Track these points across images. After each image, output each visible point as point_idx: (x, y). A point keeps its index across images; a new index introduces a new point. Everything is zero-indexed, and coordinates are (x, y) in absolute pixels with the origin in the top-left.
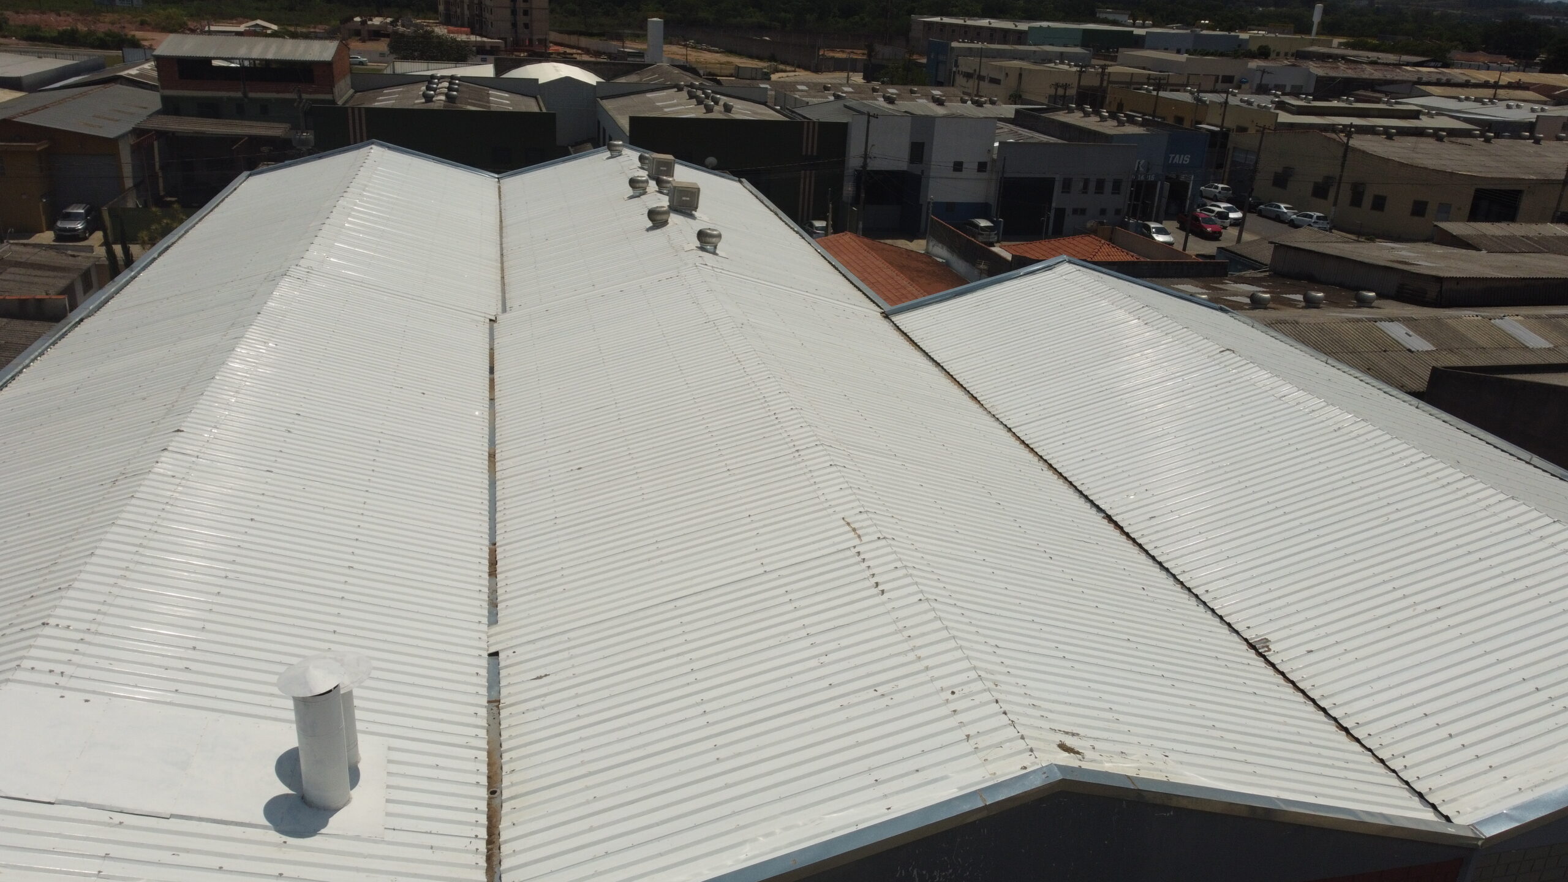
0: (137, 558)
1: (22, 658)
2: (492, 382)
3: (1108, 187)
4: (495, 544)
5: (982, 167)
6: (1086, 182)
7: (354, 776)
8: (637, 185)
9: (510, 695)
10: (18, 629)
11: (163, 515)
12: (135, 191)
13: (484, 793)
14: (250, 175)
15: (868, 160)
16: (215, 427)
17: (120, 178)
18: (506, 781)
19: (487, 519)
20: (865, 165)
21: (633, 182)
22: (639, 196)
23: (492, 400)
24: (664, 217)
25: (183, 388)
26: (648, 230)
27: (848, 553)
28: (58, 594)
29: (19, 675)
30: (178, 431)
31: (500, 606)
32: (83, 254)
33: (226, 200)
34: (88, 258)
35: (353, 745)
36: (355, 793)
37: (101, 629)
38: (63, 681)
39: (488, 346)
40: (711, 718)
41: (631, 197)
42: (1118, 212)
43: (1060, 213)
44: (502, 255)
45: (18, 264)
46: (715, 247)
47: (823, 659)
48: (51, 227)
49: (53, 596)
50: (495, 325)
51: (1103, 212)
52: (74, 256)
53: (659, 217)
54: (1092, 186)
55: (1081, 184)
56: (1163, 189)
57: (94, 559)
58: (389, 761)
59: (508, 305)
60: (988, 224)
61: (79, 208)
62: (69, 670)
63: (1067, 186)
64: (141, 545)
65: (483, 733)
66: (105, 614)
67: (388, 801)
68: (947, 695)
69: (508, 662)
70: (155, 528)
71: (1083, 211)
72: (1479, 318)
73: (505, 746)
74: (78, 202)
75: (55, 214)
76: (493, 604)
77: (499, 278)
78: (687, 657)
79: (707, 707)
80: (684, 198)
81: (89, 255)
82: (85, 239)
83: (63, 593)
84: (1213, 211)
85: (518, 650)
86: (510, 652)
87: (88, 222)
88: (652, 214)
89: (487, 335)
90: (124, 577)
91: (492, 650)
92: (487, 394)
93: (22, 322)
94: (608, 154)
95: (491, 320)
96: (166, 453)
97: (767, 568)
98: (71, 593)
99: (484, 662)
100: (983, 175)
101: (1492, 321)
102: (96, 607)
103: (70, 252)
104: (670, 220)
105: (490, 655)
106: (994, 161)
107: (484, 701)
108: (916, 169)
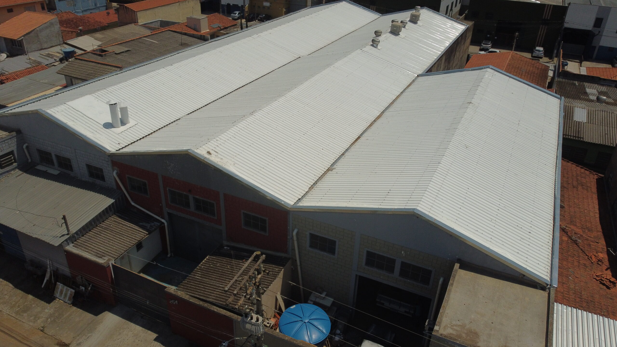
7: (124, 125)
18: (149, 136)
26: (374, 37)
31: (193, 113)
36: (122, 127)
53: (378, 34)
59: (310, 54)
67: (126, 130)
69: (178, 121)
73: (157, 131)
86: (181, 120)
88: (376, 32)
95: (299, 57)
96: (163, 68)
97: (230, 115)
99: (175, 120)
105: (178, 119)
107: (165, 125)
108: (596, 31)
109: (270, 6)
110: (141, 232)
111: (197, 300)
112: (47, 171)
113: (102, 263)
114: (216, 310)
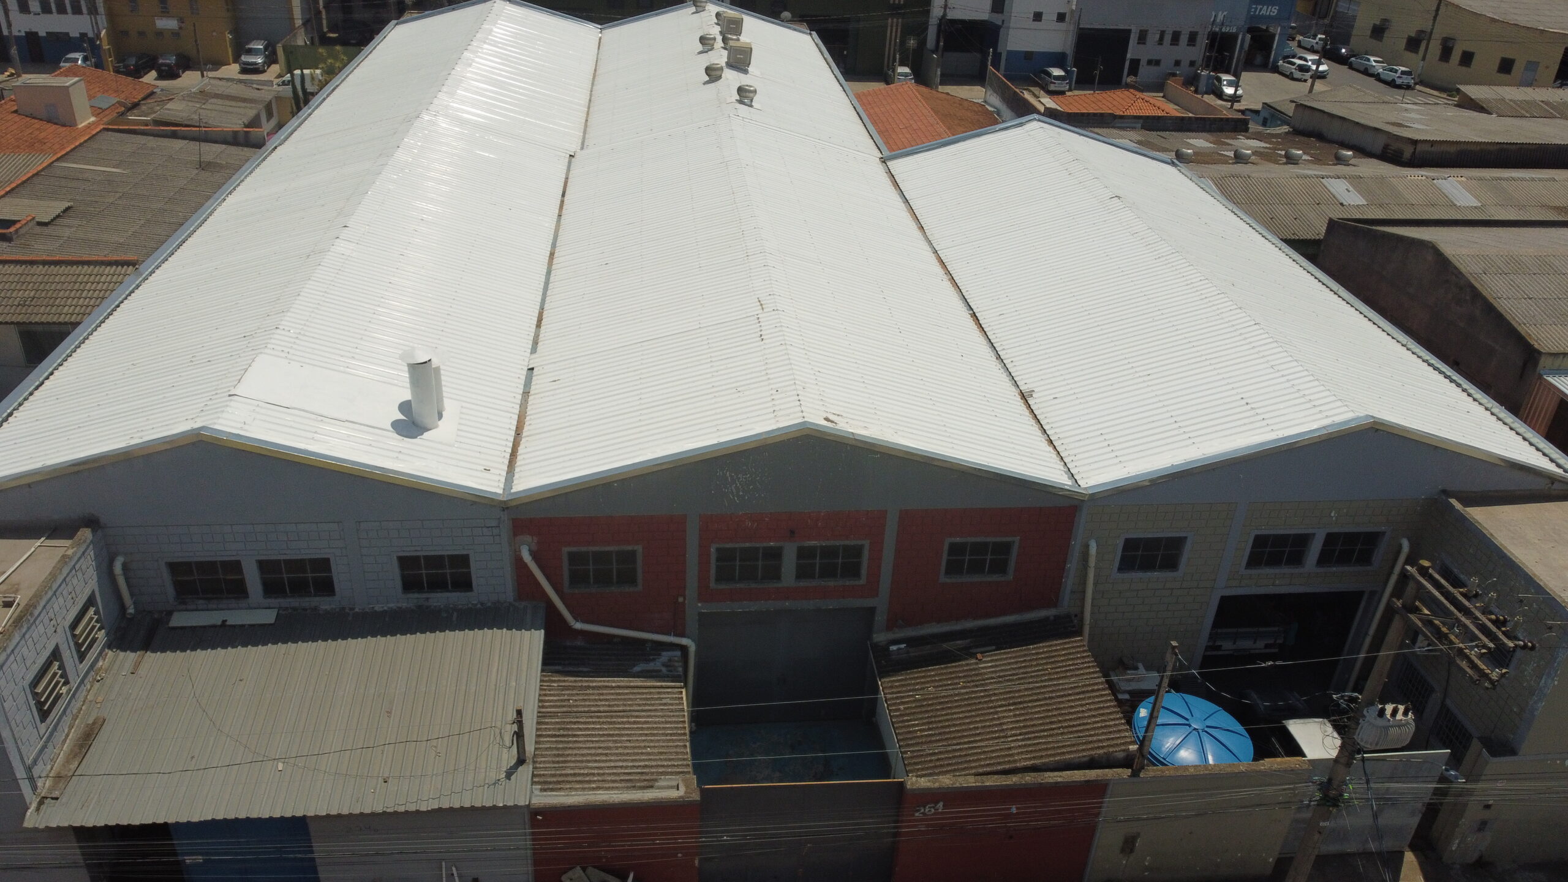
0: (323, 299)
1: (267, 343)
2: (562, 202)
3: (1184, 39)
4: (543, 309)
5: (1061, 17)
6: (1162, 33)
7: (440, 416)
8: (706, 42)
9: (536, 389)
10: (263, 330)
11: (338, 276)
12: (303, 30)
13: (513, 433)
14: (397, 24)
15: (948, 10)
16: (368, 225)
17: (292, 19)
18: (526, 428)
19: (541, 294)
20: (945, 15)
21: (703, 40)
22: (707, 52)
23: (560, 216)
24: (718, 73)
25: (348, 199)
26: (705, 83)
27: (752, 318)
28: (282, 314)
29: (266, 351)
30: (345, 226)
31: (540, 344)
32: (266, 88)
33: (378, 47)
34: (269, 90)
35: (440, 400)
36: (440, 423)
37: (307, 334)
38: (289, 356)
39: (564, 176)
40: (642, 402)
41: (701, 53)
42: (1192, 63)
43: (1135, 65)
44: (590, 100)
45: (217, 96)
46: (752, 101)
47: (714, 374)
48: (236, 60)
49: (279, 315)
50: (573, 159)
51: (1177, 63)
52: (258, 89)
53: (713, 73)
54: (1168, 38)
55: (1158, 36)
56: (1244, 41)
57: (300, 298)
58: (461, 413)
59: (586, 144)
60: (1062, 73)
61: (258, 45)
62: (291, 351)
63: (1142, 38)
64: (325, 292)
65: (518, 407)
66: (308, 326)
67: (458, 430)
68: (774, 392)
69: (538, 373)
70: (333, 283)
71: (1157, 63)
72: (1424, 178)
73: (528, 413)
74: (258, 38)
75: (240, 49)
76: (535, 343)
77: (584, 121)
78: (639, 372)
79: (642, 396)
80: (738, 56)
81: (270, 88)
82: (264, 71)
83: (285, 314)
84: (1293, 64)
85: (545, 367)
86: (541, 368)
87: (266, 57)
88: (709, 70)
89: (565, 168)
90: (317, 308)
91: (530, 367)
92: (557, 211)
93: (235, 147)
94: (693, 9)
95: (570, 156)
96: (338, 240)
97: (701, 326)
98: (289, 314)
99: (525, 372)
100: (1062, 26)
101: (1435, 181)
102: (303, 322)
103: (255, 86)
104: (723, 75)
105: (529, 369)
106: (1072, 11)
107: (521, 391)
108: (997, 19)
109: (181, 28)
110: (662, 687)
111: (996, 776)
112: (228, 623)
113: (681, 797)
114: (1059, 780)
